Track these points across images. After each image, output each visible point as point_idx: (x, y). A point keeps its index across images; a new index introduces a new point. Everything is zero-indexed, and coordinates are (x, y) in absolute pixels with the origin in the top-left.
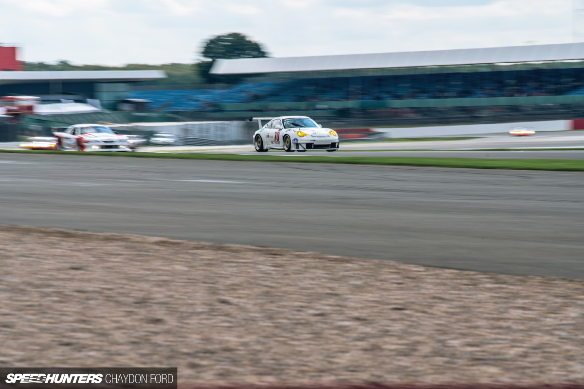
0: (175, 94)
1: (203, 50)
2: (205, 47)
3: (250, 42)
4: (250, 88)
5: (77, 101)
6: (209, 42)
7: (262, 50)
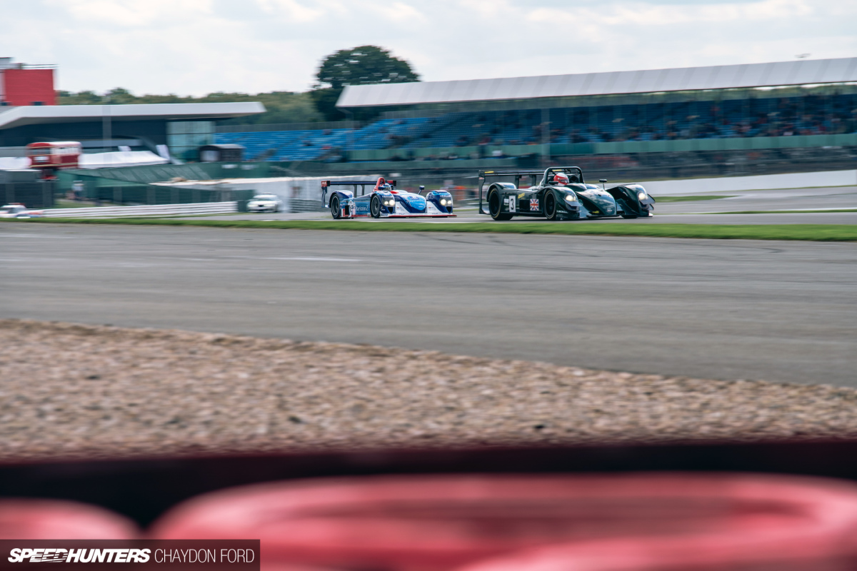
0: (283, 136)
1: (318, 72)
2: (322, 67)
3: (395, 59)
4: (393, 126)
5: (133, 148)
6: (326, 59)
7: (413, 72)
